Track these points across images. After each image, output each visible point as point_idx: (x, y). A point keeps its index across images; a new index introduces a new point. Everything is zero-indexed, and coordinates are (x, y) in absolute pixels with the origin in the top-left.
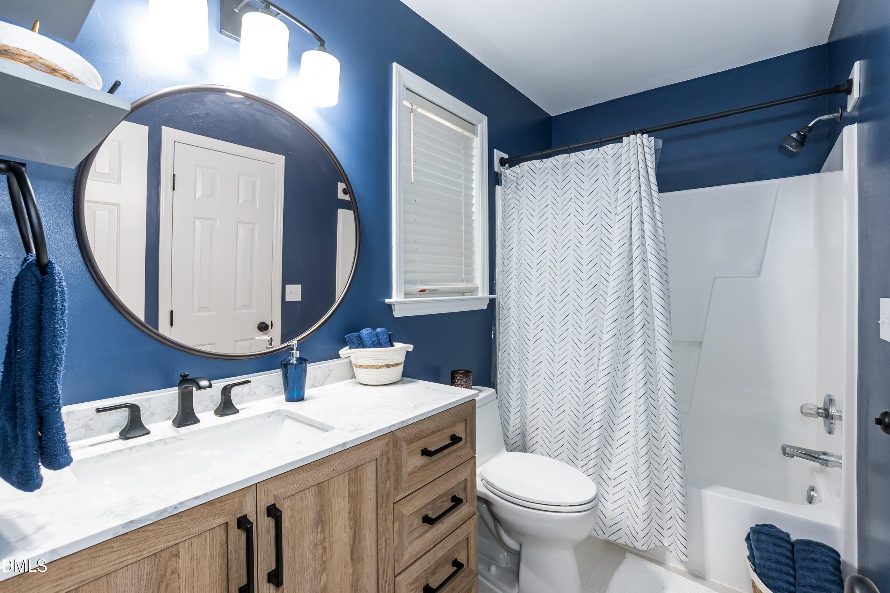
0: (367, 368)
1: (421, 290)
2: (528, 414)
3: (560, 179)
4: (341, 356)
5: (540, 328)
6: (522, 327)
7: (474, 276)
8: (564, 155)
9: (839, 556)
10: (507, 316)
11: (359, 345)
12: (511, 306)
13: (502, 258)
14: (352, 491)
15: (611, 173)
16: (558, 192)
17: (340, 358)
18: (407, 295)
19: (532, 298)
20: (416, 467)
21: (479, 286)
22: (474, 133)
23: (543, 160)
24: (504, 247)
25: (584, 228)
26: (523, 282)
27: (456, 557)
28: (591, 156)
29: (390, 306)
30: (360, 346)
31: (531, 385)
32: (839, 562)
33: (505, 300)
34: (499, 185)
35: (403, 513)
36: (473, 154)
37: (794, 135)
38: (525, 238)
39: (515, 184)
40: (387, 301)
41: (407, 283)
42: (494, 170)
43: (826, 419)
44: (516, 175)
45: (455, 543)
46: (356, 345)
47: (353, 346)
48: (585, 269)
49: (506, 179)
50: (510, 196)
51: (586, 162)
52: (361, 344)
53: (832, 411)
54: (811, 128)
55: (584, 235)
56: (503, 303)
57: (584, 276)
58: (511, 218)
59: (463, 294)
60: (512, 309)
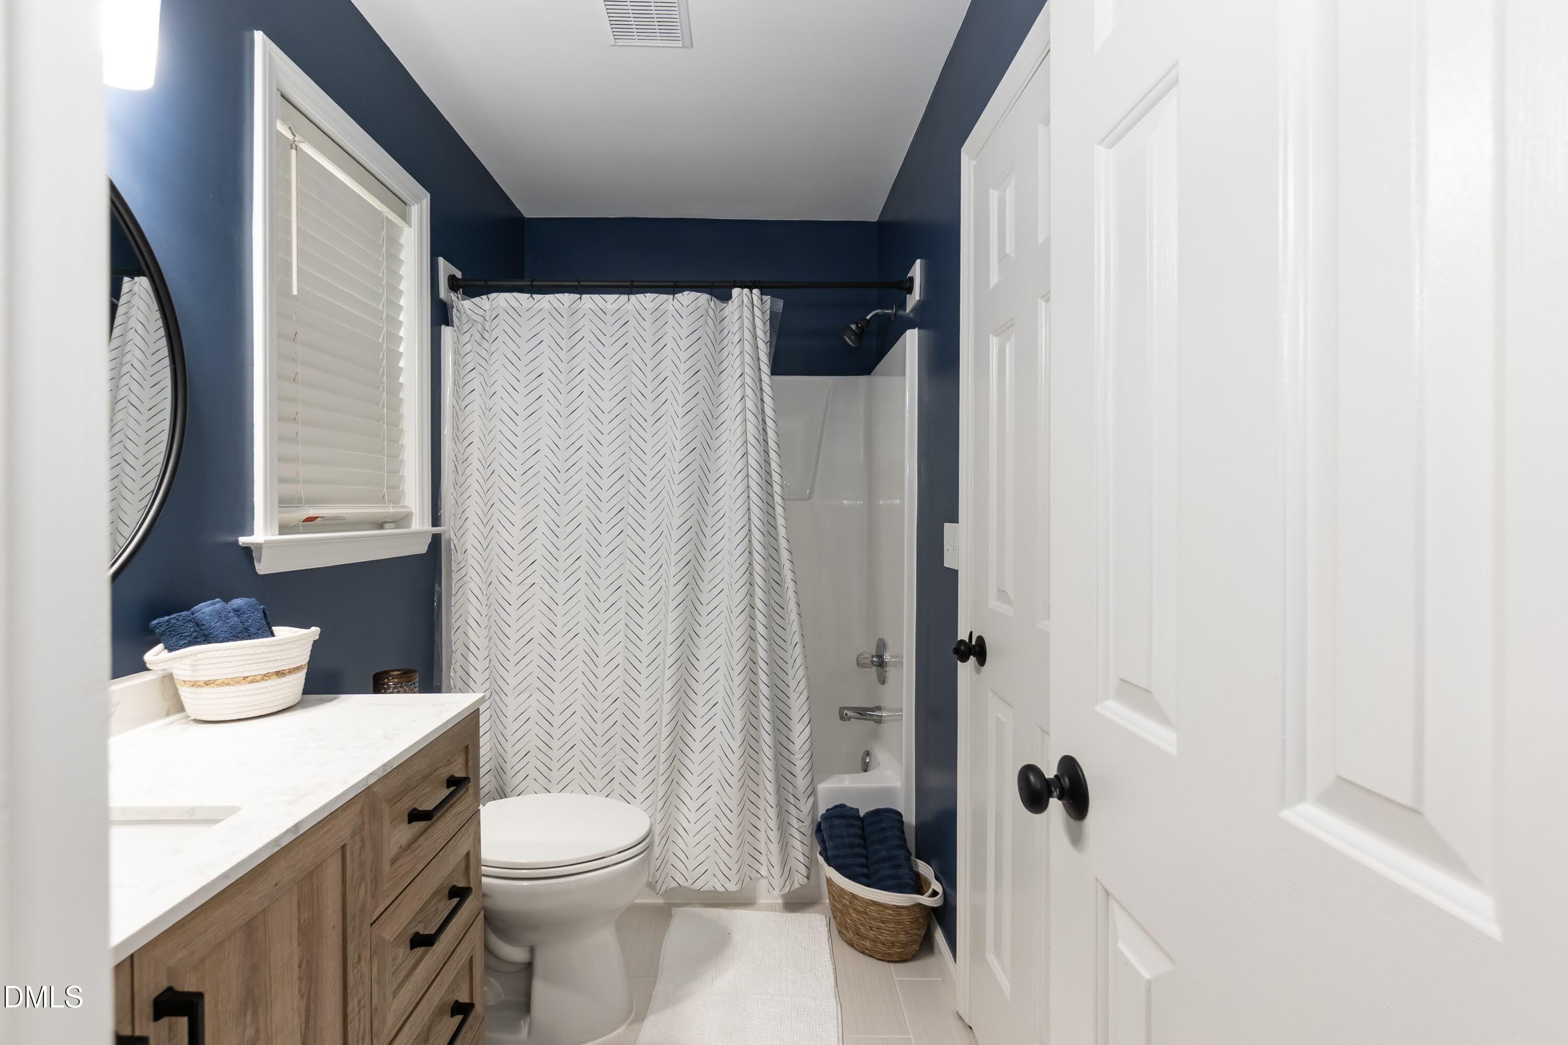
0: (228, 684)
1: (308, 518)
2: (508, 733)
3: (565, 333)
4: (148, 666)
5: (529, 581)
6: (495, 582)
7: (403, 492)
8: (571, 294)
9: (901, 815)
10: (462, 564)
11: (196, 637)
12: (468, 546)
13: (455, 460)
14: (305, 920)
15: (649, 337)
16: (562, 354)
17: (148, 670)
18: (284, 529)
19: (515, 531)
20: (401, 846)
21: (413, 510)
22: (405, 217)
23: (534, 296)
24: (456, 440)
25: (606, 418)
26: (498, 505)
27: (456, 998)
28: (616, 306)
29: (248, 552)
30: (199, 640)
31: (513, 682)
32: (902, 823)
33: (459, 535)
34: (448, 325)
35: (384, 939)
36: (401, 257)
37: (853, 327)
38: (500, 426)
39: (480, 327)
40: (243, 540)
41: (285, 502)
42: (439, 295)
43: (879, 668)
44: (481, 312)
45: (456, 971)
46: (189, 639)
47: (182, 642)
48: (605, 484)
49: (461, 316)
50: (468, 348)
51: (609, 313)
52: (203, 635)
53: (886, 657)
54: (868, 321)
55: (606, 429)
56: (456, 542)
57: (605, 496)
58: (469, 388)
59: (381, 526)
60: (471, 551)
